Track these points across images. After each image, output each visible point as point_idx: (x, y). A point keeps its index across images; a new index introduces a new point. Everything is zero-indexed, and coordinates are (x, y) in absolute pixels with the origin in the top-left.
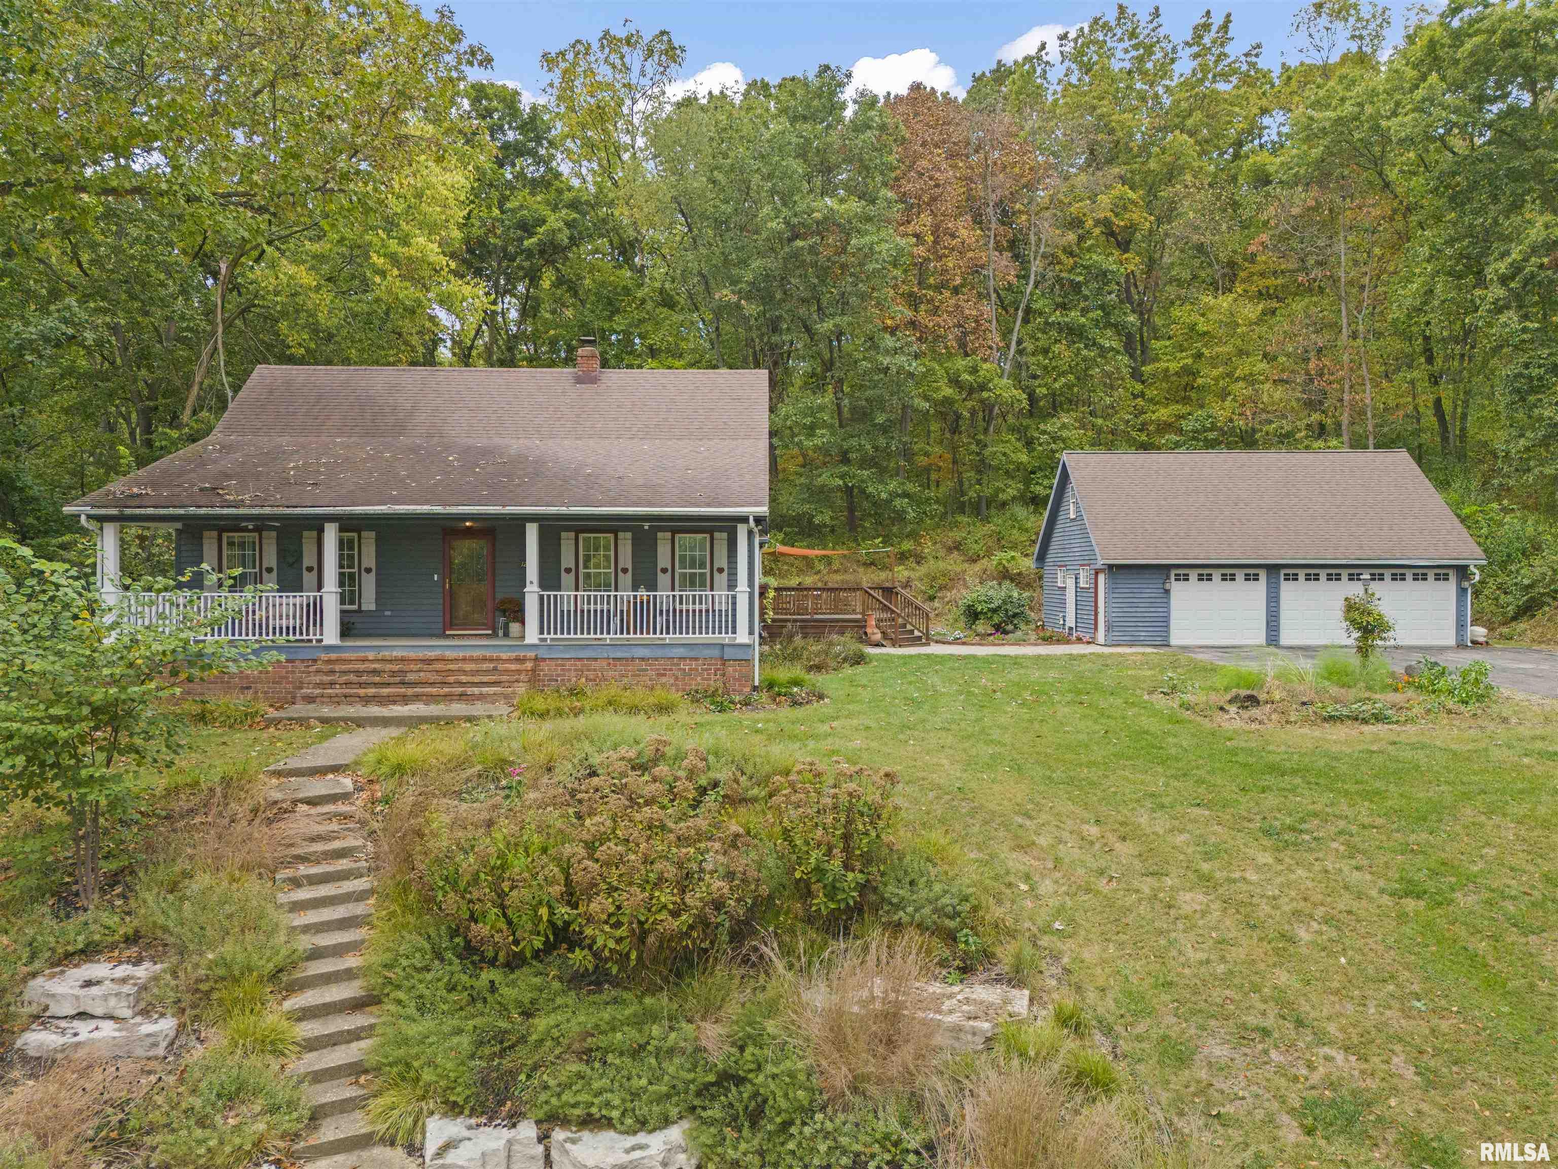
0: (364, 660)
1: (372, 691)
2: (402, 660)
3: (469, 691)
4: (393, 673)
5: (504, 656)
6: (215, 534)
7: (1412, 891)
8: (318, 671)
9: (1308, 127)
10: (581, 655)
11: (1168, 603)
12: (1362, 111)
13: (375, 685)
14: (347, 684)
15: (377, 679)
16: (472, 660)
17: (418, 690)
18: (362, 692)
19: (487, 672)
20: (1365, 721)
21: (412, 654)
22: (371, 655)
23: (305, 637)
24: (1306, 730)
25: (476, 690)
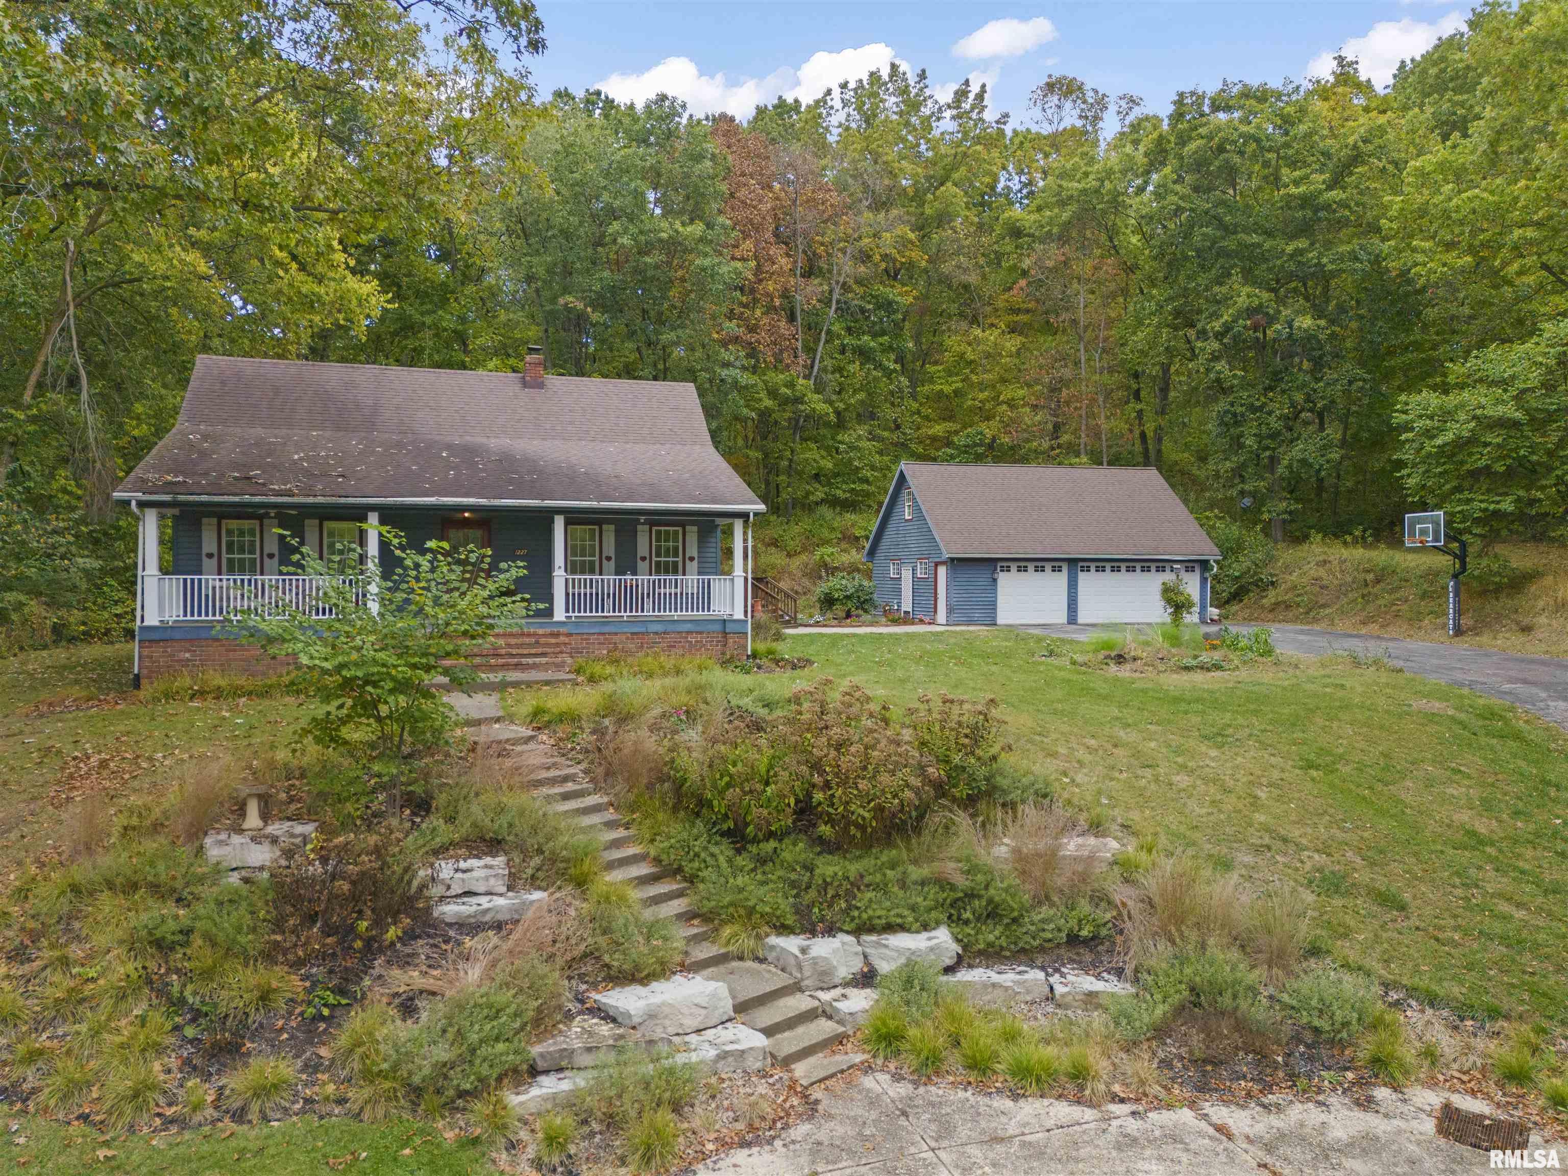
3: (524, 661)
5: (540, 631)
6: (214, 521)
7: (1310, 765)
9: (1059, 194)
10: (606, 629)
11: (996, 590)
12: (1102, 185)
19: (530, 645)
20: (1208, 670)
24: (1175, 676)
25: (530, 661)
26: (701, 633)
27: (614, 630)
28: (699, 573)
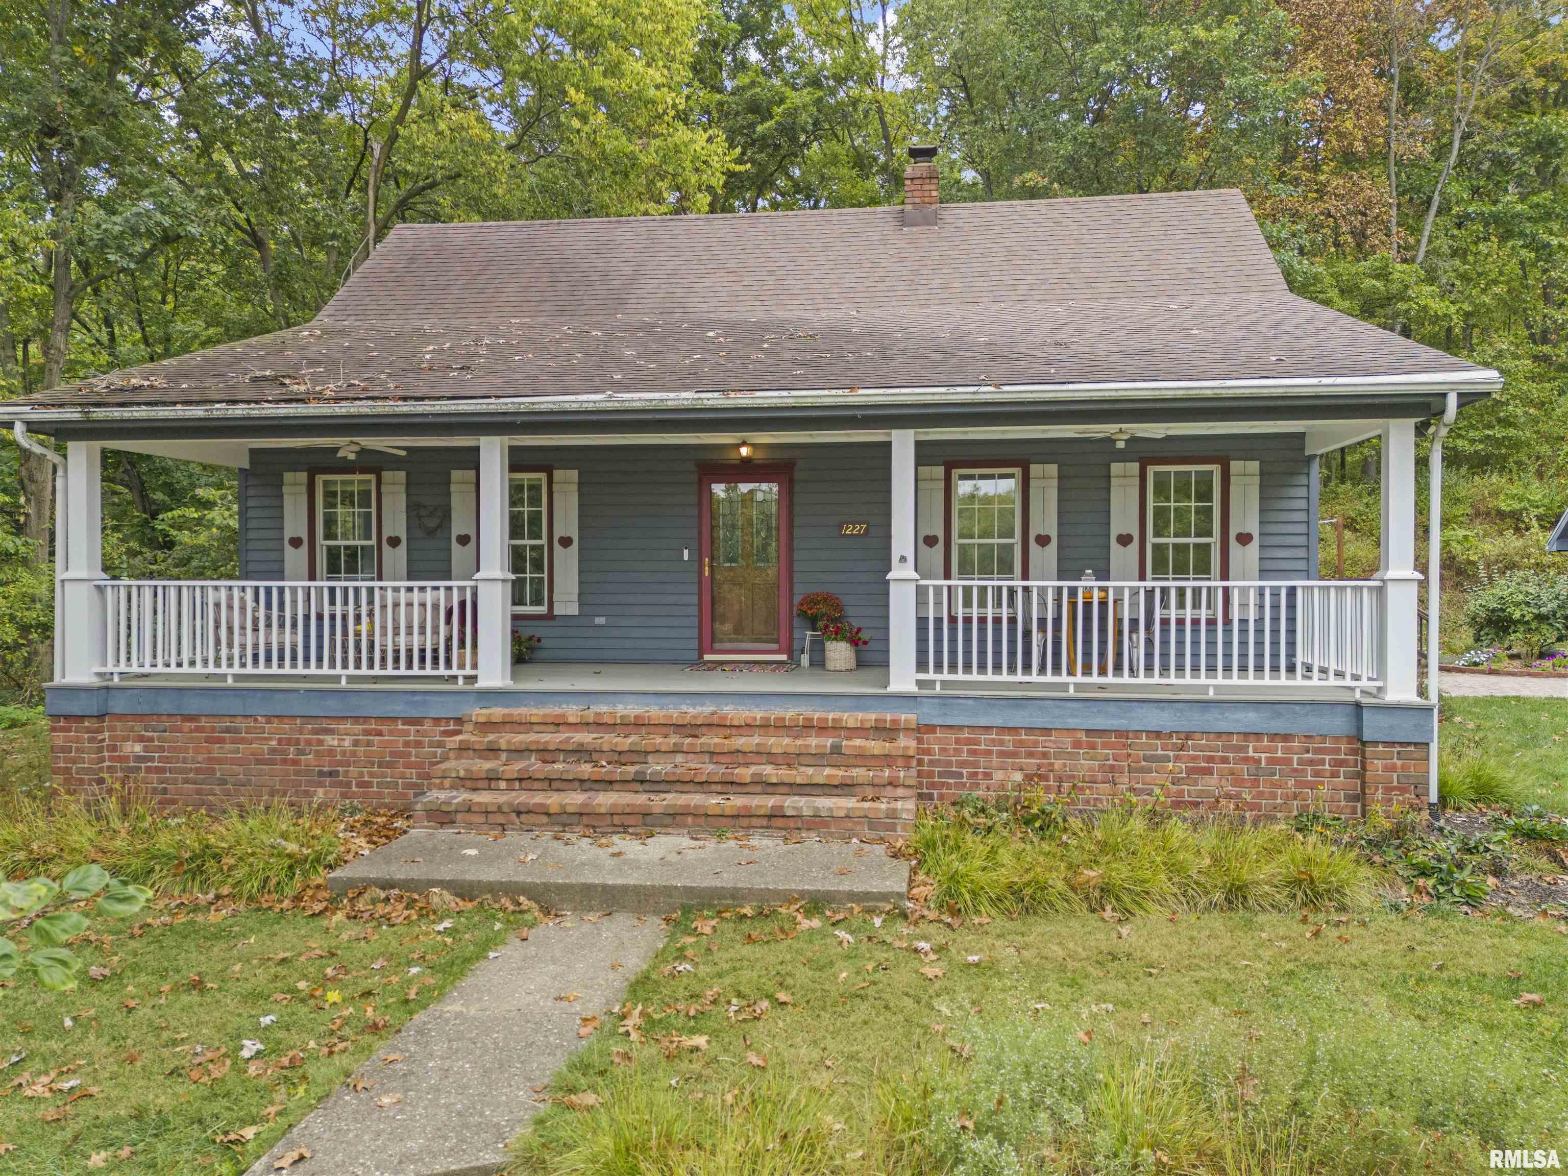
0: (559, 724)
1: (575, 799)
2: (639, 724)
3: (792, 803)
4: (620, 757)
5: (851, 718)
8: (464, 749)
10: (1018, 719)
13: (583, 784)
14: (524, 780)
15: (586, 769)
16: (780, 727)
17: (674, 799)
18: (553, 800)
19: (817, 759)
21: (655, 711)
22: (572, 711)
23: (442, 671)
26: (1286, 738)
27: (1040, 721)
28: (1264, 573)
